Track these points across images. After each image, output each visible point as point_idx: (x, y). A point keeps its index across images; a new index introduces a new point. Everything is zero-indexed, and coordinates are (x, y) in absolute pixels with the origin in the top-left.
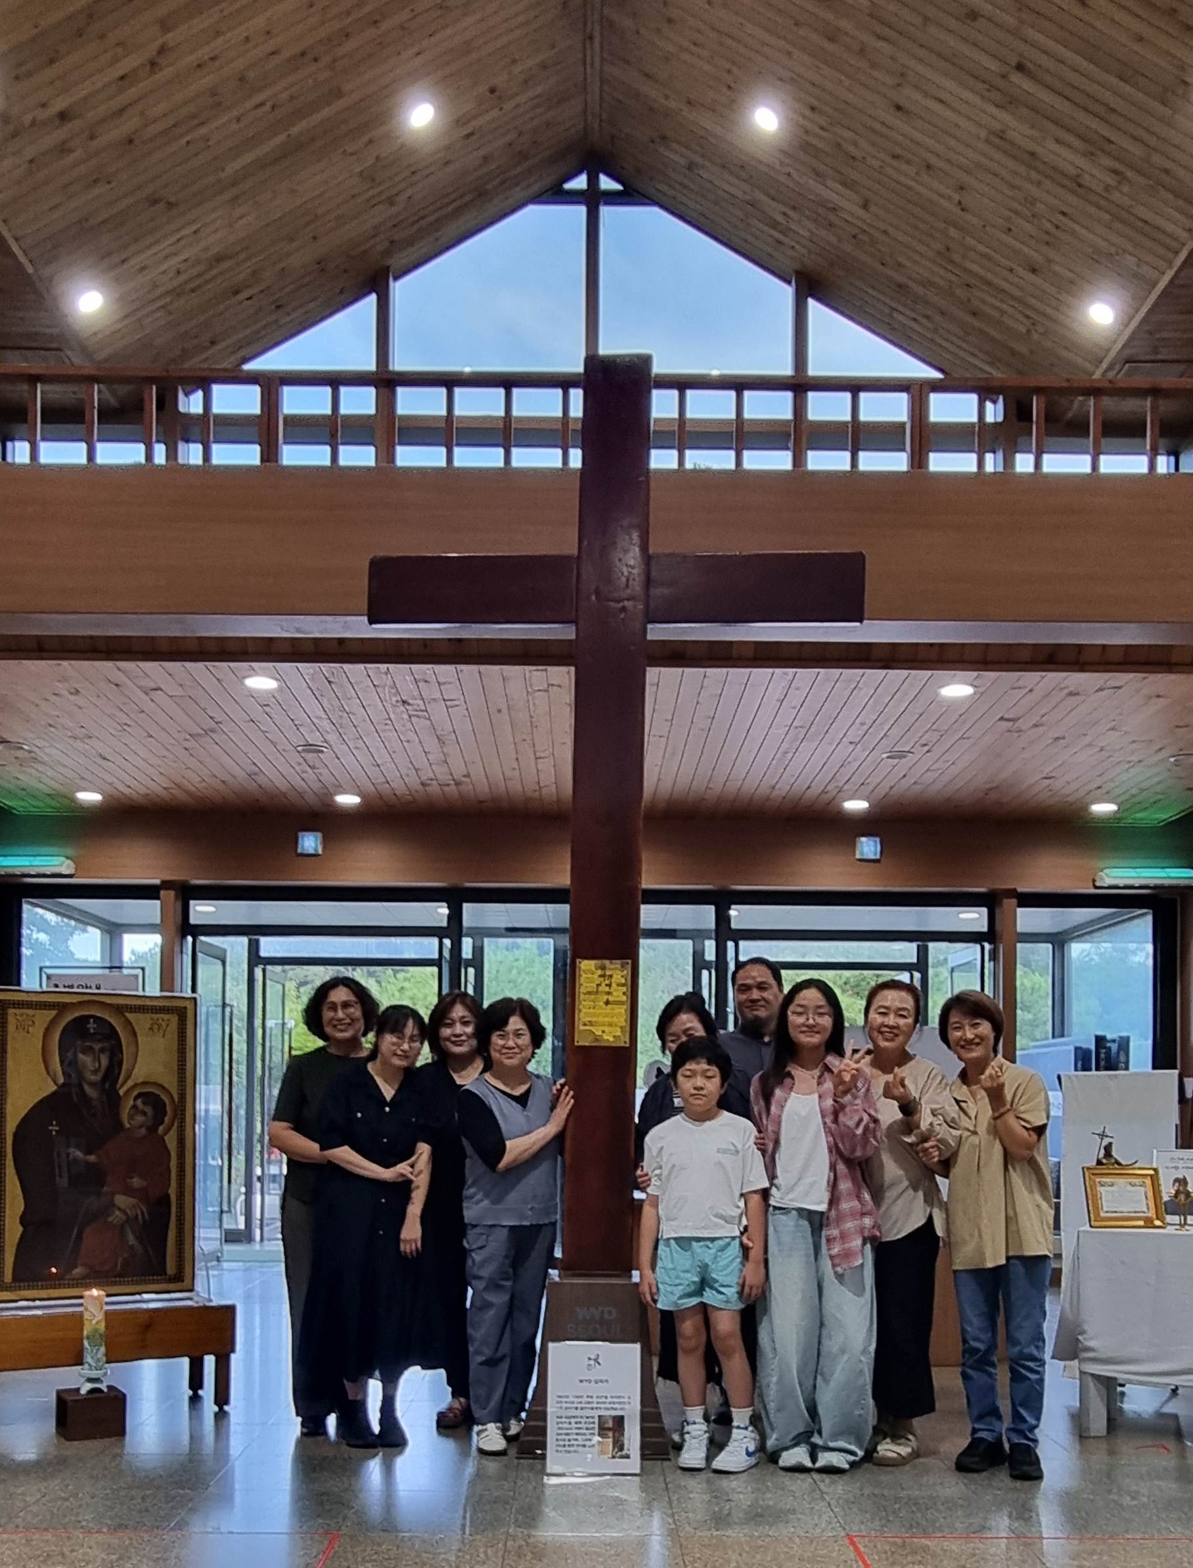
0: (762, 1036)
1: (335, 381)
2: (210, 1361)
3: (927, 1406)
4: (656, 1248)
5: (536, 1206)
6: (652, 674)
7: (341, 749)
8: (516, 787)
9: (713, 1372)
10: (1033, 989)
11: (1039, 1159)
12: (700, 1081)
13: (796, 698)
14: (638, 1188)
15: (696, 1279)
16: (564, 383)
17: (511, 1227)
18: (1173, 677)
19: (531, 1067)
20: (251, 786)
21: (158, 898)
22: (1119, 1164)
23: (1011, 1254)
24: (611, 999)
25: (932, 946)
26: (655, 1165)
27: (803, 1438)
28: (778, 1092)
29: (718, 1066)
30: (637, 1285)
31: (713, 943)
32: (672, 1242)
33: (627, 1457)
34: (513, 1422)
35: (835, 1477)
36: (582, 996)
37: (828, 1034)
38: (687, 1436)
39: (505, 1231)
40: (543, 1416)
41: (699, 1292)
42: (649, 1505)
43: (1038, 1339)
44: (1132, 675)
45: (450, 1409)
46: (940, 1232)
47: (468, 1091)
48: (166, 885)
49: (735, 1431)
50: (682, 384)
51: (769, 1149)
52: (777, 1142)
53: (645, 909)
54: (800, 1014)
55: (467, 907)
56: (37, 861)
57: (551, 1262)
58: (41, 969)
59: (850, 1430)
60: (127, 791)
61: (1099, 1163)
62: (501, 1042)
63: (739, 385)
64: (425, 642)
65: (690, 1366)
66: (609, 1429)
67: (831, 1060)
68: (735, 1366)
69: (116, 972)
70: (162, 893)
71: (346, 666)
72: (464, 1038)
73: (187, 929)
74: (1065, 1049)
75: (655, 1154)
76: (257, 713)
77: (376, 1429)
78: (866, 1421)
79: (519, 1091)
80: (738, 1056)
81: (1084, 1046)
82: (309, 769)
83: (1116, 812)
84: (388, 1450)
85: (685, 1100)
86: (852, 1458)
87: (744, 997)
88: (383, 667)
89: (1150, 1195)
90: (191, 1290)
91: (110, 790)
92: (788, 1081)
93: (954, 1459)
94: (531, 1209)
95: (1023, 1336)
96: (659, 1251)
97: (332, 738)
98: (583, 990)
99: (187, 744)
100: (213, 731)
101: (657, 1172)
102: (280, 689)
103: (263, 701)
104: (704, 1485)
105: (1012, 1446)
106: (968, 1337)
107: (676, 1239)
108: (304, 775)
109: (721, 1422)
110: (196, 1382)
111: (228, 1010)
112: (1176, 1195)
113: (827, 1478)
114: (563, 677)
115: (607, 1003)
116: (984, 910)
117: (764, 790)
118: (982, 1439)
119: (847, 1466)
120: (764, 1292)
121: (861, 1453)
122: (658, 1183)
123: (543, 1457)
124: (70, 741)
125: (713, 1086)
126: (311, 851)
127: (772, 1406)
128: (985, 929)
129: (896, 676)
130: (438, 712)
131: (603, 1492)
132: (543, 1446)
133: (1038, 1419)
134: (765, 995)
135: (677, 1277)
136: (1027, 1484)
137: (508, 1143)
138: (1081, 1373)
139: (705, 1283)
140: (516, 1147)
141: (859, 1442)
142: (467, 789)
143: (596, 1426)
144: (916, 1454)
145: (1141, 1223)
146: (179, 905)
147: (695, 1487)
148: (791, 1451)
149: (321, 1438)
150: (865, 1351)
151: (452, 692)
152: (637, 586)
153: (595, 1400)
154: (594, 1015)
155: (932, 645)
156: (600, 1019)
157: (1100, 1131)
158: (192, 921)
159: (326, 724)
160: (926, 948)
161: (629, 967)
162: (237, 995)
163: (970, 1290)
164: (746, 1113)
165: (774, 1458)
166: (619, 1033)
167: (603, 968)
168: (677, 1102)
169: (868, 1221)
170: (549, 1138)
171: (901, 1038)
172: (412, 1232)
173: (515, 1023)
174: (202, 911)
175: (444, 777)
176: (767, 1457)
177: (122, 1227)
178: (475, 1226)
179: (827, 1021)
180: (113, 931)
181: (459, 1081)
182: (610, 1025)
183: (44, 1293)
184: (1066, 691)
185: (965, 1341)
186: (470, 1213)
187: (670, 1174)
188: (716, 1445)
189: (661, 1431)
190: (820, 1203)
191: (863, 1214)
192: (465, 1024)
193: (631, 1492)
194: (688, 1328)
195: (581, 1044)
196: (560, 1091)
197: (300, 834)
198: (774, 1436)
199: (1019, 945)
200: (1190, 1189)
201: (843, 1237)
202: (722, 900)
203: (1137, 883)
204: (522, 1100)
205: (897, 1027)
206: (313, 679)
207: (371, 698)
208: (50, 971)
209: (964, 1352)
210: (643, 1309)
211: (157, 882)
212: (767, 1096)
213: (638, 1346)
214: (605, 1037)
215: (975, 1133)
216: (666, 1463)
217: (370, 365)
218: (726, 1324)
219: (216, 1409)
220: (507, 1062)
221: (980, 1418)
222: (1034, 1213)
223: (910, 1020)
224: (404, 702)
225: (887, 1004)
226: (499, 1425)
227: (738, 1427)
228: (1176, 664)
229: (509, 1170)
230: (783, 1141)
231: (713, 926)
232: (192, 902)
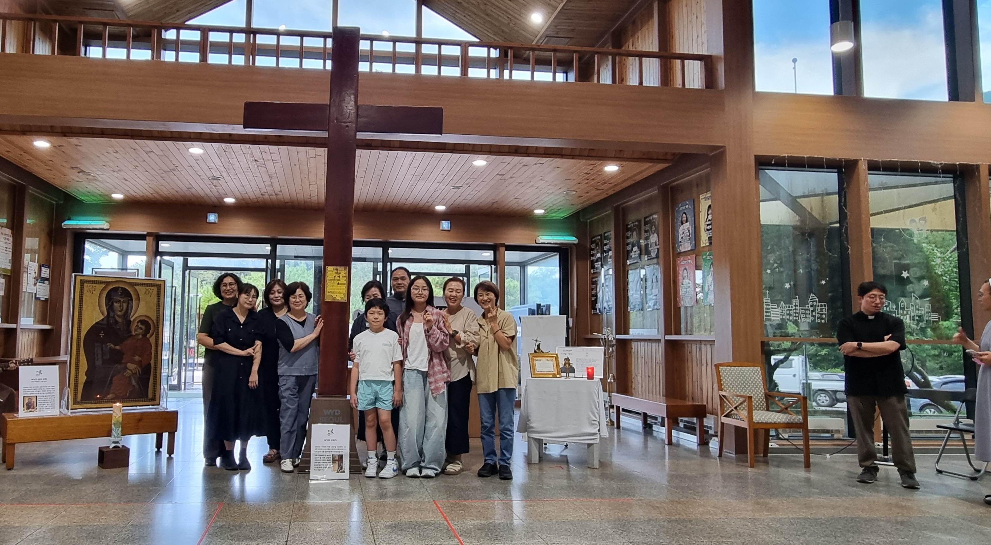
0: (402, 299)
1: (231, 31)
2: (166, 436)
3: (466, 449)
4: (357, 385)
5: (307, 367)
6: (358, 152)
7: (227, 179)
8: (301, 197)
9: (380, 437)
10: (514, 287)
11: (513, 349)
12: (376, 316)
13: (416, 163)
14: (350, 360)
15: (373, 398)
16: (325, 36)
17: (297, 376)
18: (563, 160)
19: (306, 310)
20: (188, 193)
21: (145, 240)
22: (542, 352)
23: (500, 387)
24: (340, 282)
25: (472, 266)
26: (357, 350)
27: (417, 464)
28: (408, 322)
29: (384, 310)
30: (349, 400)
31: (381, 263)
32: (364, 382)
33: (344, 472)
34: (297, 459)
35: (429, 479)
36: (328, 281)
37: (427, 298)
38: (369, 464)
39: (294, 378)
40: (309, 456)
41: (374, 403)
42: (352, 491)
43: (511, 422)
44: (548, 159)
45: (269, 455)
46: (472, 378)
47: (280, 320)
48: (149, 234)
49: (388, 461)
50: (372, 39)
51: (404, 344)
52: (408, 343)
53: (354, 249)
54: (416, 289)
55: (278, 246)
56: (93, 223)
57: (313, 391)
58: (93, 269)
59: (436, 460)
60: (134, 194)
61: (535, 352)
62: (294, 300)
63: (395, 40)
64: (266, 137)
65: (370, 434)
66: (336, 460)
67: (429, 308)
68: (389, 434)
69: (124, 271)
70: (147, 238)
71: (232, 145)
72: (279, 298)
73: (157, 253)
74: (525, 309)
75: (357, 345)
76: (193, 163)
77: (238, 462)
78: (442, 457)
79: (301, 320)
80: (393, 307)
81: (532, 308)
82: (213, 187)
83: (544, 213)
84: (242, 471)
85: (370, 324)
86: (436, 472)
87: (395, 283)
88: (248, 146)
89: (555, 365)
90: (159, 405)
91: (128, 194)
92: (411, 317)
93: (477, 472)
94: (305, 369)
95: (505, 420)
96: (359, 386)
97: (225, 174)
98: (328, 278)
99: (162, 175)
100: (174, 170)
101: (358, 353)
102: (204, 154)
103: (196, 159)
104: (376, 483)
105: (501, 466)
106: (483, 421)
107: (365, 381)
108: (212, 189)
109: (383, 459)
110: (159, 445)
111: (174, 288)
112: (565, 364)
113: (426, 480)
114: (322, 153)
115: (338, 284)
116: (492, 252)
117: (403, 201)
118: (489, 463)
119: (434, 475)
120: (402, 403)
121: (440, 470)
122: (359, 358)
123: (309, 473)
124: (112, 172)
125: (382, 318)
126: (213, 221)
127: (404, 451)
128: (492, 260)
129: (456, 156)
130: (270, 164)
131: (334, 486)
132: (309, 468)
133: (511, 455)
134: (403, 282)
135: (366, 397)
136: (506, 481)
137: (295, 341)
138: (529, 437)
139: (377, 399)
140: (299, 342)
141: (439, 465)
142: (280, 197)
143: (331, 459)
144: (462, 470)
145: (551, 376)
146: (155, 243)
147: (372, 484)
148: (412, 469)
149: (214, 467)
150: (443, 428)
151: (276, 157)
152: (353, 116)
153: (331, 448)
154: (333, 289)
155: (469, 144)
156: (336, 291)
157: (535, 339)
158: (160, 250)
159: (222, 169)
160: (469, 267)
161: (347, 269)
162: (178, 283)
163: (484, 401)
164: (395, 330)
165: (404, 472)
166: (343, 296)
167: (337, 270)
168: (367, 325)
169: (445, 375)
170: (312, 339)
171: (458, 301)
172: (254, 378)
173: (299, 291)
174: (164, 246)
175: (271, 192)
176: (401, 472)
177: (130, 377)
178: (282, 376)
179: (427, 293)
180: (124, 254)
181: (277, 316)
182: (340, 293)
183: (93, 406)
184: (522, 164)
185: (482, 423)
186: (280, 372)
187: (364, 353)
188: (380, 468)
189: (358, 462)
190: (425, 368)
191: (443, 372)
192: (279, 293)
193: (345, 486)
194: (370, 418)
195: (327, 300)
196: (318, 320)
197: (209, 214)
198: (405, 463)
199: (506, 267)
200: (570, 362)
201: (436, 381)
202: (386, 246)
203: (552, 242)
204: (302, 324)
205: (456, 297)
206: (218, 150)
207: (242, 158)
208: (96, 270)
209: (482, 427)
210: (352, 409)
211: (145, 233)
212: (403, 324)
213: (349, 425)
214: (337, 298)
215: (487, 338)
216: (360, 475)
217: (243, 25)
218: (385, 416)
219: (168, 456)
220: (297, 308)
221: (488, 455)
222: (510, 371)
223: (461, 294)
224: (256, 160)
225: (452, 287)
226: (291, 460)
227: (390, 460)
228: (565, 155)
229: (295, 352)
230: (410, 342)
231: (381, 256)
232: (160, 242)
